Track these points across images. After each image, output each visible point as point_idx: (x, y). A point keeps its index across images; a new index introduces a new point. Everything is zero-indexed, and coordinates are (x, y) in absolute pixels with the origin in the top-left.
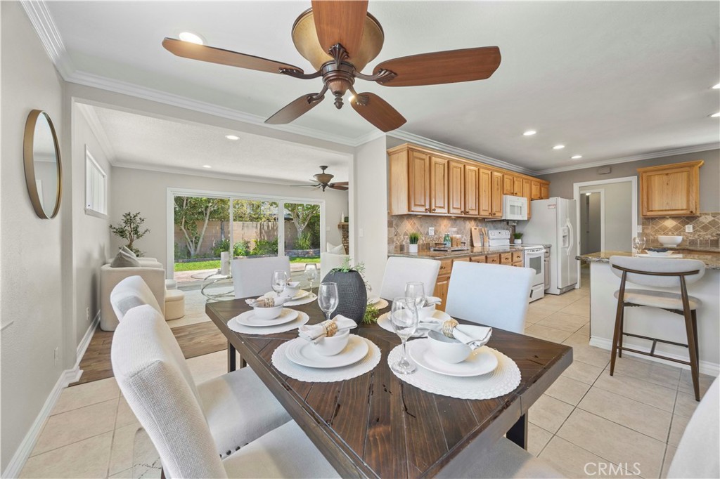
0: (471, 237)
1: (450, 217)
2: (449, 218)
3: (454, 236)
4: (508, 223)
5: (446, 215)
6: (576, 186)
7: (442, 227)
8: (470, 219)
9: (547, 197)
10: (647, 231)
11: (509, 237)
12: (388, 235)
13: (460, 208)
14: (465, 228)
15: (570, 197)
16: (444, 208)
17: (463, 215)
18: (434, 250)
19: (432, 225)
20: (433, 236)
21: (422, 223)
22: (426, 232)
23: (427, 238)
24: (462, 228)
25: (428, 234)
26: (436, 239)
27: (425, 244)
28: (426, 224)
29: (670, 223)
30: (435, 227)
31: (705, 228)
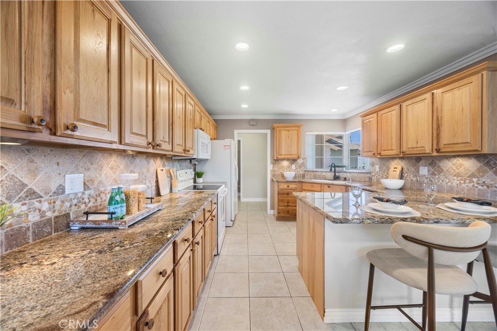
0: (157, 182)
1: (124, 151)
2: (122, 153)
3: (132, 187)
4: (191, 162)
5: (114, 146)
6: (236, 132)
7: (106, 170)
8: (155, 156)
10: (275, 169)
11: (193, 176)
13: (147, 136)
14: (148, 170)
16: (108, 127)
17: (151, 150)
19: (76, 171)
20: (80, 195)
21: (33, 166)
22: (54, 188)
23: (58, 203)
24: (145, 170)
25: (63, 192)
26: (87, 201)
27: (50, 219)
28: (55, 166)
29: (285, 163)
30: (88, 174)
31: (300, 167)
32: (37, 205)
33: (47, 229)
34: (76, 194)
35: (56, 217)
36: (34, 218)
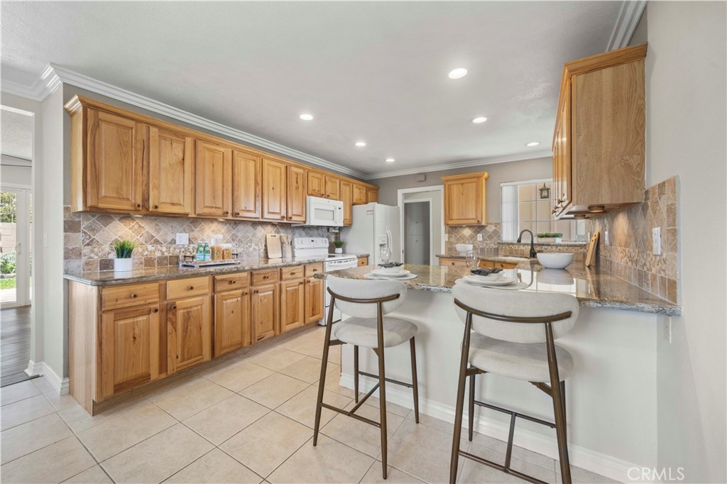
0: (266, 246)
3: (221, 245)
4: (328, 230)
6: (400, 192)
9: (366, 203)
10: (452, 240)
11: (328, 245)
12: (65, 244)
13: (223, 208)
15: (394, 203)
16: (182, 204)
18: (185, 266)
19: (185, 231)
20: (186, 246)
21: (158, 227)
22: (169, 240)
23: (172, 249)
24: (250, 235)
25: (175, 243)
26: (192, 251)
27: (167, 257)
28: (170, 229)
29: (467, 232)
30: (192, 234)
31: (490, 237)
32: (160, 248)
33: (165, 262)
34: (183, 245)
35: (170, 256)
36: (158, 254)
